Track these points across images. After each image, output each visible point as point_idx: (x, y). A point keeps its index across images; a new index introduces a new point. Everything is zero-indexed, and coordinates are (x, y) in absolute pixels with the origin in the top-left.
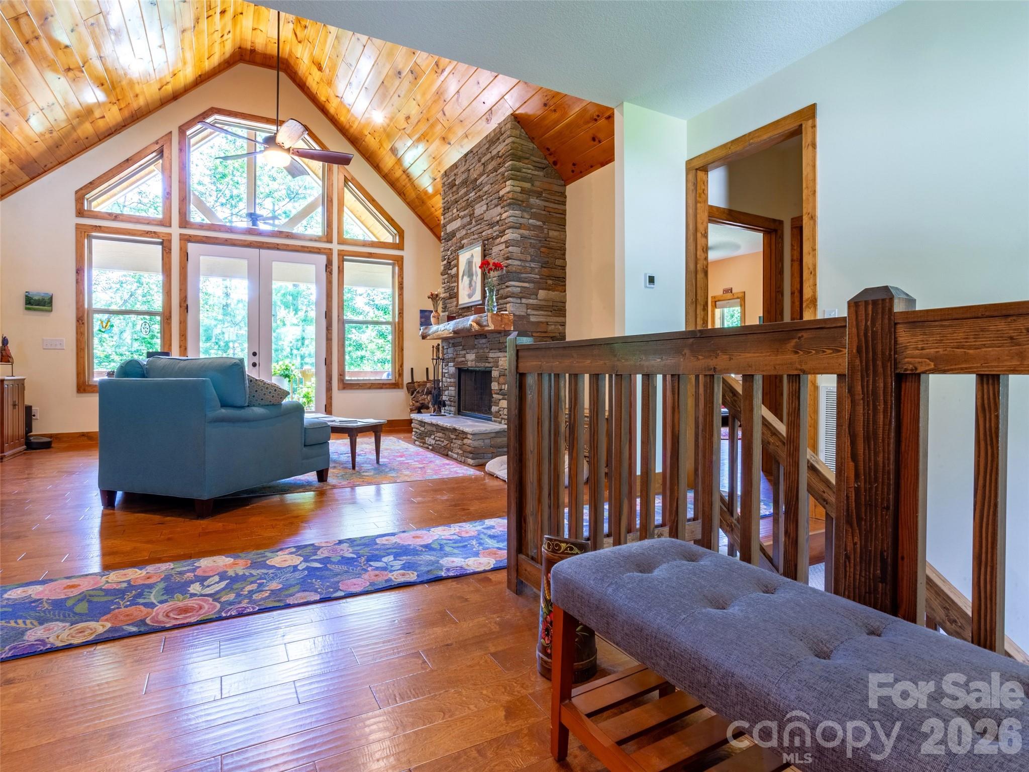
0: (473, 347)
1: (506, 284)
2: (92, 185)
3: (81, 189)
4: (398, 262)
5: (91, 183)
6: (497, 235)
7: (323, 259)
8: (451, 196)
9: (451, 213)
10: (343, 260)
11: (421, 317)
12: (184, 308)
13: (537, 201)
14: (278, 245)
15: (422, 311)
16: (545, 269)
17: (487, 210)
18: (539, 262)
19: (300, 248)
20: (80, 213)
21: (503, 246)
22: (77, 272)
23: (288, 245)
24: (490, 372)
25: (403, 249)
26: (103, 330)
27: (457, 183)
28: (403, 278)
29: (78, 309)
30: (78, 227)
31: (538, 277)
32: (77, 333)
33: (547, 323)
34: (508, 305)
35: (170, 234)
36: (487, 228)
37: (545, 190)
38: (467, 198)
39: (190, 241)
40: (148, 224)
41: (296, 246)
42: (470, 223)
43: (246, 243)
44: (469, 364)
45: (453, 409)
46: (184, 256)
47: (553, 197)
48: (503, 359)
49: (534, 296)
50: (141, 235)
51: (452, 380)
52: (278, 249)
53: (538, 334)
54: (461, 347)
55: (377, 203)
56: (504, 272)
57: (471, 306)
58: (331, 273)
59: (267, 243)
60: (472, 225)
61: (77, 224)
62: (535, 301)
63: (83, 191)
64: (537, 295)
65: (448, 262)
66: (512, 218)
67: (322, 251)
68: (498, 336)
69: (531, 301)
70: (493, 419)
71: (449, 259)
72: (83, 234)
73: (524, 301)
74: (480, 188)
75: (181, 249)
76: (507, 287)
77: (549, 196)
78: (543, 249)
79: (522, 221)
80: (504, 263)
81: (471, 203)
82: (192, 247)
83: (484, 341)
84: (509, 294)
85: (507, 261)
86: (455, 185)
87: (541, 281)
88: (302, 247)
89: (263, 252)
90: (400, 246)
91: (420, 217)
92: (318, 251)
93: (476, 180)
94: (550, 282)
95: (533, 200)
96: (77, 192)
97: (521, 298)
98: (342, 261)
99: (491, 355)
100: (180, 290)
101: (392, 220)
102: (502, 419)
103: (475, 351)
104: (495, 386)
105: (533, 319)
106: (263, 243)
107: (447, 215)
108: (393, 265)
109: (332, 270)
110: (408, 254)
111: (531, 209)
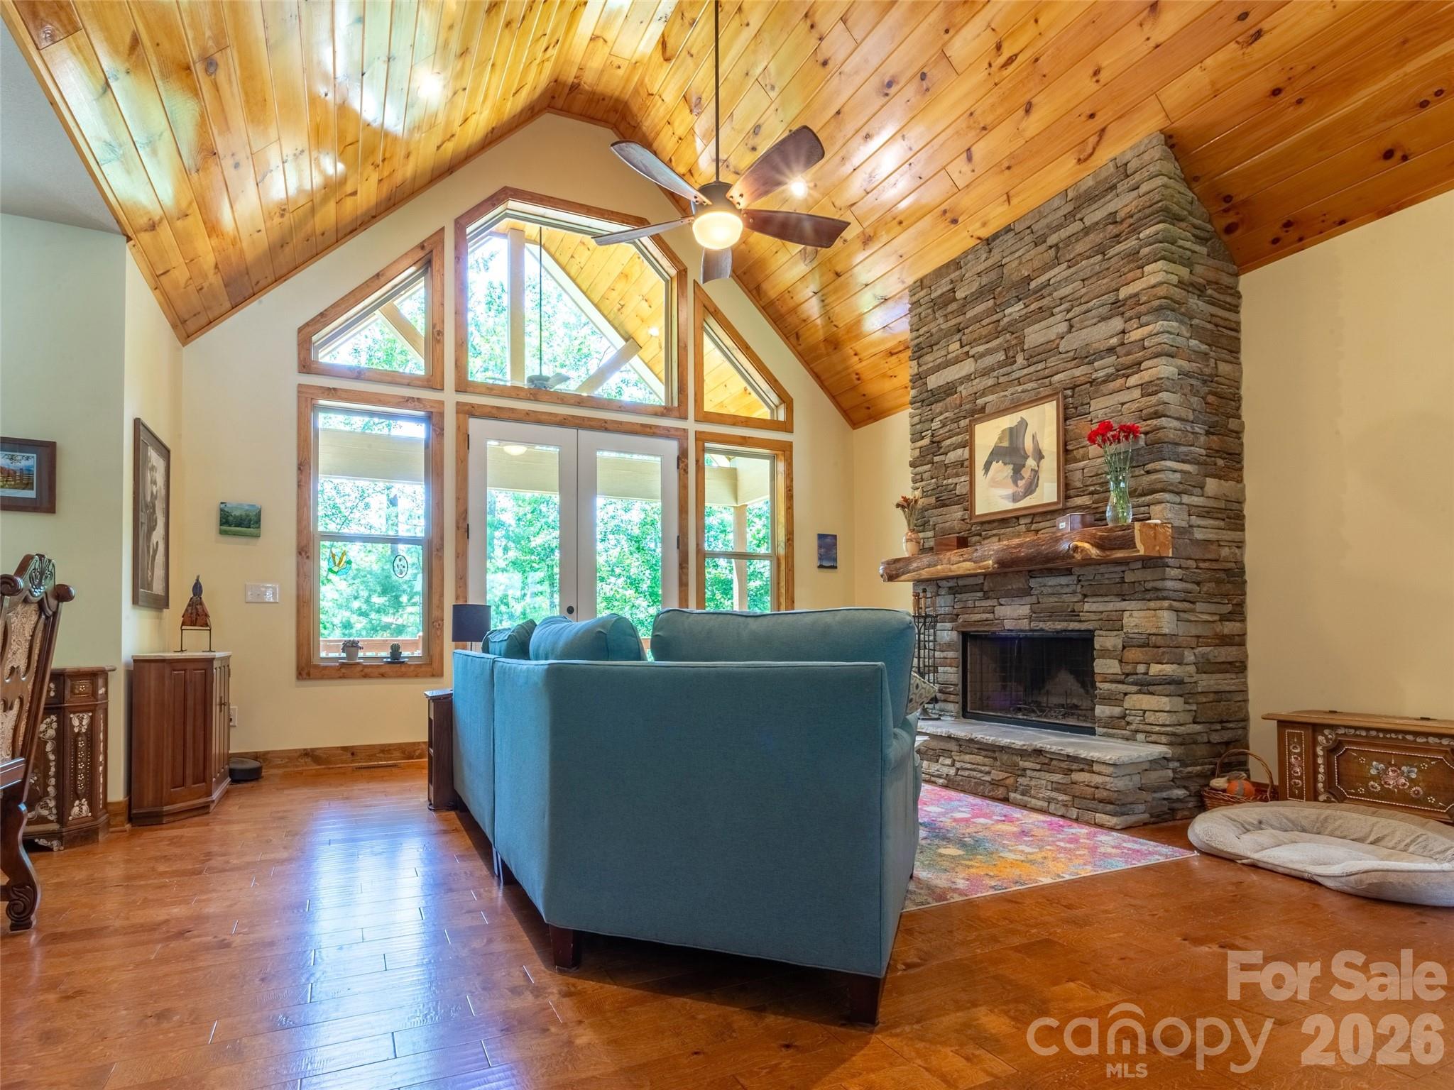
0: (1027, 592)
1: (1150, 467)
2: (323, 318)
3: (307, 324)
4: (784, 451)
5: (322, 315)
6: (1108, 376)
7: (672, 446)
8: (941, 320)
9: (943, 352)
10: (704, 450)
11: (820, 547)
12: (463, 530)
13: (1200, 303)
14: (606, 422)
15: (821, 537)
16: (1215, 438)
17: (1069, 331)
18: (1204, 423)
19: (639, 428)
20: (306, 366)
21: (1137, 393)
22: (299, 469)
23: (621, 423)
24: (1091, 640)
25: (791, 431)
26: (336, 569)
27: (960, 294)
28: (792, 480)
29: (299, 532)
30: (301, 389)
31: (1204, 452)
32: (298, 575)
33: (1218, 542)
34: (1155, 509)
35: (442, 403)
36: (1069, 365)
37: (1209, 282)
38: (995, 317)
39: (472, 415)
40: (408, 385)
41: (633, 424)
42: (1011, 360)
43: (558, 419)
44: (1008, 625)
45: (951, 707)
46: (464, 440)
47: (1222, 297)
48: (1135, 614)
49: (1198, 491)
50: (398, 405)
51: (951, 654)
52: (606, 430)
53: (1206, 565)
54: (980, 594)
55: (753, 352)
56: (1142, 443)
57: (1017, 518)
58: (686, 471)
59: (589, 419)
60: (1015, 367)
61: (300, 385)
62: (1202, 499)
63: (310, 329)
64: (1202, 488)
65: (933, 442)
66: (1167, 335)
67: (673, 432)
68: (1119, 569)
69: (1196, 500)
70: (1099, 730)
71: (933, 436)
72: (307, 402)
73: (1186, 499)
74: (1044, 292)
75: (458, 428)
76: (1148, 472)
77: (1216, 295)
78: (1211, 398)
79: (1180, 341)
80: (1143, 426)
81: (1011, 324)
82: (475, 425)
83: (1063, 580)
84: (1159, 486)
85: (1155, 422)
86: (955, 299)
87: (1208, 459)
88: (643, 425)
89: (584, 434)
90: (787, 426)
91: (817, 377)
92: (666, 434)
93: (1029, 279)
94: (1220, 462)
95: (1194, 302)
96: (300, 330)
97: (1178, 493)
98: (701, 451)
99: (1087, 607)
100: (458, 499)
101: (776, 381)
102: (1137, 731)
103: (1028, 599)
104: (1104, 666)
105: (1199, 535)
106: (583, 418)
107: (928, 358)
108: (773, 459)
109: (687, 465)
110: (798, 439)
111: (1191, 318)
